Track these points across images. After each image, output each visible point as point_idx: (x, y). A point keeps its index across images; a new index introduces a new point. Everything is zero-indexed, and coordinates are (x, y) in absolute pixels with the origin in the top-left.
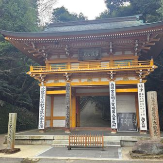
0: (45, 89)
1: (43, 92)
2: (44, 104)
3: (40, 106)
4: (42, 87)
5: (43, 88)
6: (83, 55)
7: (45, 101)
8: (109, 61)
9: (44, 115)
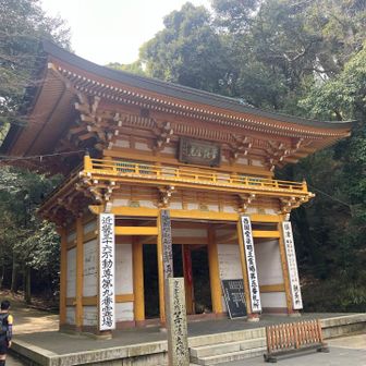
0: (112, 222)
1: (107, 230)
2: (113, 259)
3: (102, 266)
4: (106, 216)
5: (106, 218)
6: (189, 153)
7: (113, 253)
8: (230, 173)
9: (112, 289)
